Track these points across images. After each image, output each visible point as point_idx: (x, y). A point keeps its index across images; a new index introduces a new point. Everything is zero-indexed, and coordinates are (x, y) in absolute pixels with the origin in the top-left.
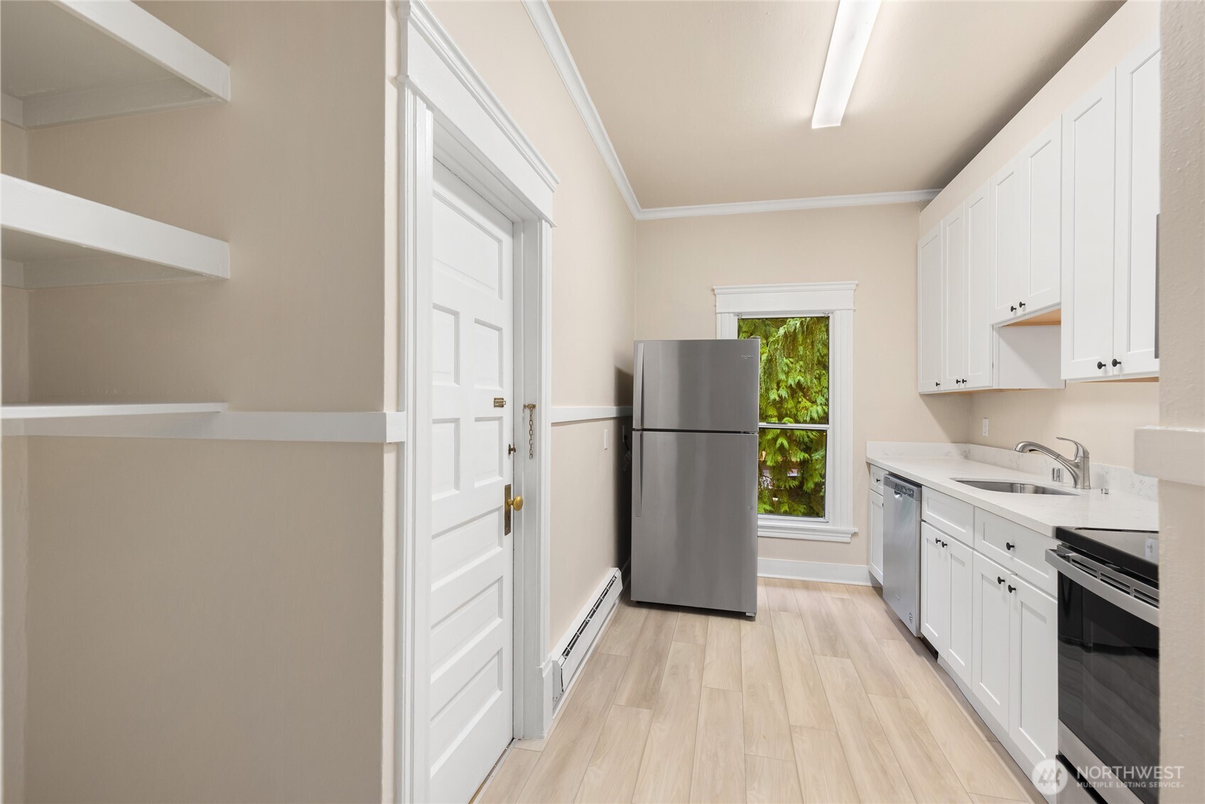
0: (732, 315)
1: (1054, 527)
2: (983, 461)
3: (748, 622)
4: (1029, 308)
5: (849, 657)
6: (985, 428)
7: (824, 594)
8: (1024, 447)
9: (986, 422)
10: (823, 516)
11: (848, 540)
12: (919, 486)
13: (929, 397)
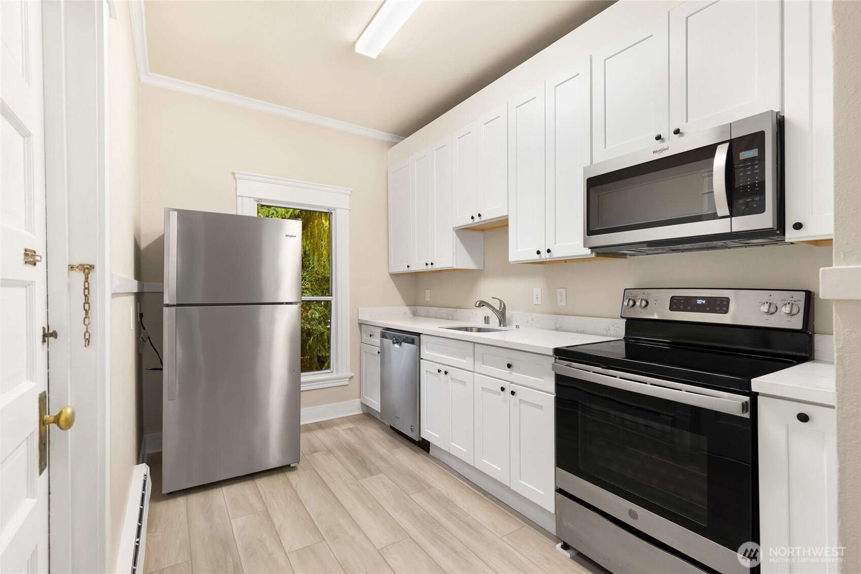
0: (253, 200)
1: (553, 349)
2: (428, 316)
3: (292, 472)
4: (484, 218)
5: (381, 472)
6: (428, 296)
7: (336, 428)
8: (480, 304)
9: (428, 292)
10: (329, 367)
11: (347, 383)
12: (419, 334)
13: (395, 276)
